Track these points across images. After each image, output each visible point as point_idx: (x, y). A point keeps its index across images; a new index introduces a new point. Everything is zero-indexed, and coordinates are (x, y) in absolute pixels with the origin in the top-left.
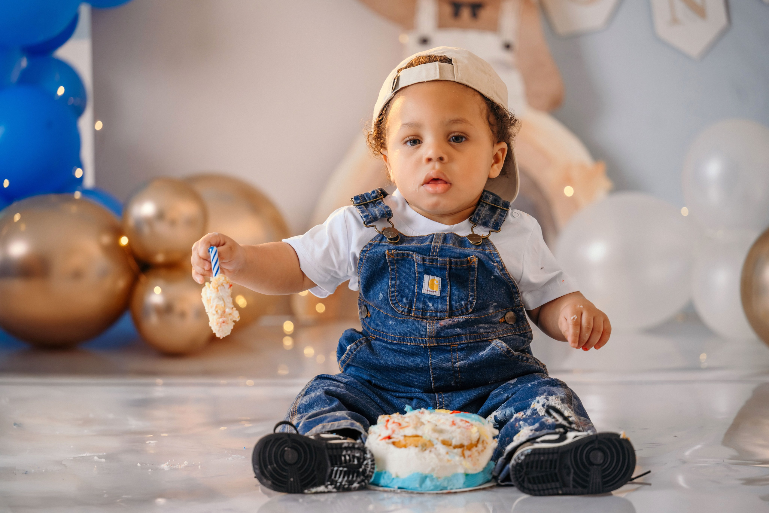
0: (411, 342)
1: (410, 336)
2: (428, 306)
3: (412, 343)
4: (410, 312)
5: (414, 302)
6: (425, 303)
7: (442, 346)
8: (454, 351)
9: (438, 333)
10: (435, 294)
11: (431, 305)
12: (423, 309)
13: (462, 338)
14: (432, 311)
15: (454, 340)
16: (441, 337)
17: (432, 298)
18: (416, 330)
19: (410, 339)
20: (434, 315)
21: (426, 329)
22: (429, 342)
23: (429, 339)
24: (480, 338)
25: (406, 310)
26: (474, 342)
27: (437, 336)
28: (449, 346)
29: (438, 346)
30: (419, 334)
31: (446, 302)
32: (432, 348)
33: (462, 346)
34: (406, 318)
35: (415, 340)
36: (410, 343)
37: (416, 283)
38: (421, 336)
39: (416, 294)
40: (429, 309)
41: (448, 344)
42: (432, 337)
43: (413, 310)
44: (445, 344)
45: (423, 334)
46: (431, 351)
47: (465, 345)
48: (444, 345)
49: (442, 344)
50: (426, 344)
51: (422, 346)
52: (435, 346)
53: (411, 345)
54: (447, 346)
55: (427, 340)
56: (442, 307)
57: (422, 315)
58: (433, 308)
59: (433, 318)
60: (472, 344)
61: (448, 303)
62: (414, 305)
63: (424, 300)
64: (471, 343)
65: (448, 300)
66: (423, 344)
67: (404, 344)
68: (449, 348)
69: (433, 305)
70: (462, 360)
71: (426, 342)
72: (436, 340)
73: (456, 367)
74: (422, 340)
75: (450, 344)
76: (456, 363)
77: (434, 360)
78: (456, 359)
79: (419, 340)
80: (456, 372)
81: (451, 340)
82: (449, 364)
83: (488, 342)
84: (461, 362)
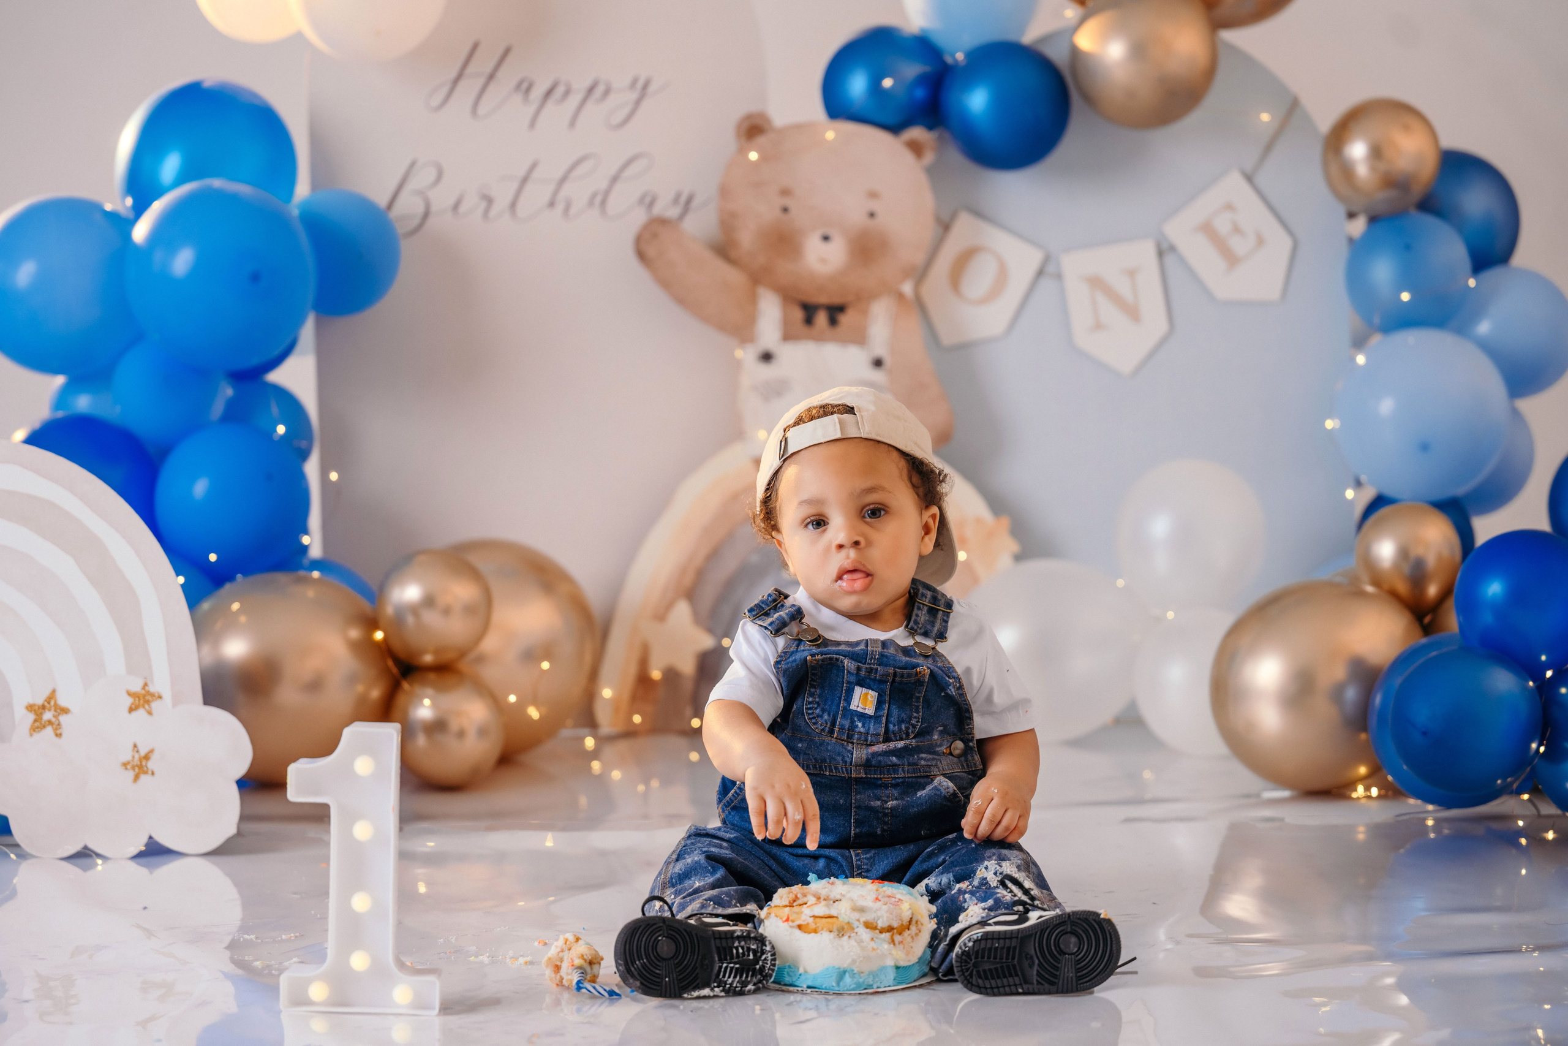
0: (831, 770)
1: (830, 762)
2: (857, 727)
3: (832, 772)
4: (832, 731)
5: (839, 719)
6: (853, 722)
7: (871, 778)
8: (886, 787)
9: (868, 760)
10: (867, 712)
11: (860, 725)
12: (849, 729)
13: (898, 770)
14: (861, 733)
15: (888, 772)
16: (871, 766)
17: (862, 716)
18: (839, 754)
19: (830, 766)
20: (863, 738)
21: (852, 754)
22: (855, 771)
23: (856, 768)
24: (921, 772)
25: (827, 729)
26: (912, 777)
27: (867, 764)
28: (881, 779)
29: (866, 778)
30: (842, 760)
31: (881, 723)
32: (858, 780)
33: (898, 780)
34: (827, 739)
35: (836, 768)
36: (830, 772)
37: (843, 695)
38: (845, 762)
39: (841, 709)
40: (858, 730)
41: (879, 776)
42: (860, 766)
43: (837, 729)
44: (876, 776)
45: (848, 760)
46: (856, 785)
47: (901, 780)
48: (874, 778)
49: (872, 776)
50: (851, 774)
51: (845, 777)
52: (862, 778)
53: (830, 775)
54: (877, 779)
55: (853, 768)
56: (875, 729)
57: (848, 737)
58: (862, 730)
59: (862, 743)
60: (910, 781)
61: (883, 725)
62: (838, 723)
63: (852, 718)
64: (908, 778)
65: (884, 722)
66: (847, 773)
67: (820, 774)
68: (880, 782)
69: (863, 726)
70: (896, 799)
71: (851, 771)
72: (865, 770)
73: (887, 808)
74: (845, 768)
75: (882, 776)
76: (887, 802)
77: (858, 797)
78: (888, 797)
79: (842, 768)
80: (886, 815)
81: (884, 772)
82: (879, 803)
83: (930, 780)
84: (895, 802)
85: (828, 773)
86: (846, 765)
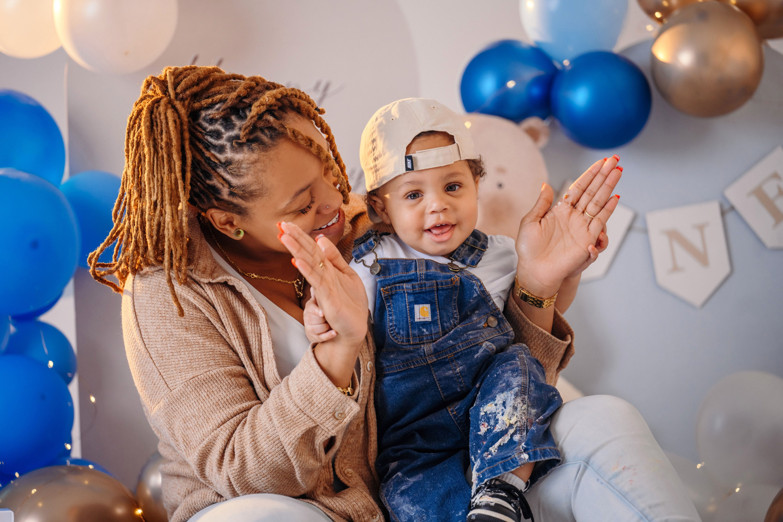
0: (414, 364)
1: (412, 359)
2: (423, 332)
4: (408, 341)
5: (410, 332)
6: (420, 330)
8: (452, 361)
9: (435, 350)
10: (426, 320)
11: (425, 330)
12: (419, 336)
13: (456, 348)
14: (426, 335)
15: (450, 351)
17: (424, 324)
18: (416, 353)
19: (413, 362)
20: (429, 338)
21: (425, 350)
22: (429, 359)
24: (471, 343)
25: (405, 340)
26: (467, 349)
27: (436, 352)
28: (447, 357)
29: (437, 360)
30: (419, 356)
31: (437, 325)
32: (433, 364)
33: (458, 354)
35: (417, 362)
37: (408, 314)
39: (410, 324)
40: (425, 334)
41: (445, 356)
42: (431, 355)
43: (411, 339)
44: (443, 357)
45: (422, 354)
46: (433, 367)
47: (460, 354)
48: (443, 359)
49: (441, 358)
50: (427, 362)
51: (424, 365)
52: (435, 361)
54: (445, 358)
55: (427, 358)
56: (435, 329)
57: (420, 341)
58: (427, 333)
59: (429, 341)
60: (466, 351)
61: (440, 326)
62: (410, 334)
63: (418, 328)
64: (464, 350)
65: (439, 323)
66: (425, 362)
67: (408, 369)
68: (447, 360)
69: (427, 330)
70: (461, 366)
71: (427, 360)
72: (435, 356)
73: (458, 373)
74: (423, 359)
75: (447, 355)
76: (456, 369)
77: (437, 373)
78: (455, 366)
79: (420, 360)
80: (459, 378)
81: (447, 353)
82: (451, 372)
83: (479, 346)
84: (461, 367)
85: (413, 367)
86: (422, 357)
